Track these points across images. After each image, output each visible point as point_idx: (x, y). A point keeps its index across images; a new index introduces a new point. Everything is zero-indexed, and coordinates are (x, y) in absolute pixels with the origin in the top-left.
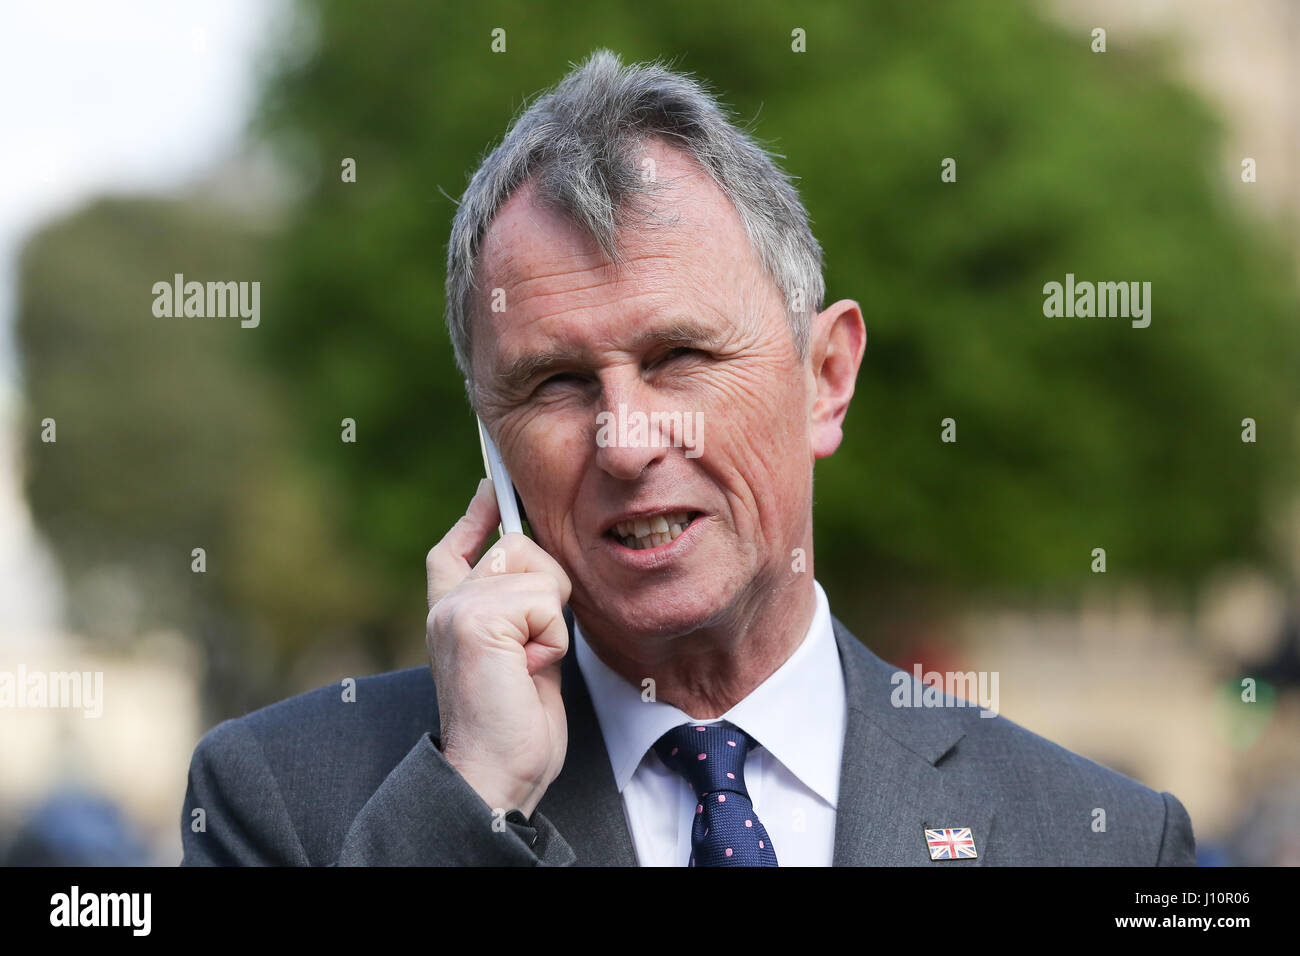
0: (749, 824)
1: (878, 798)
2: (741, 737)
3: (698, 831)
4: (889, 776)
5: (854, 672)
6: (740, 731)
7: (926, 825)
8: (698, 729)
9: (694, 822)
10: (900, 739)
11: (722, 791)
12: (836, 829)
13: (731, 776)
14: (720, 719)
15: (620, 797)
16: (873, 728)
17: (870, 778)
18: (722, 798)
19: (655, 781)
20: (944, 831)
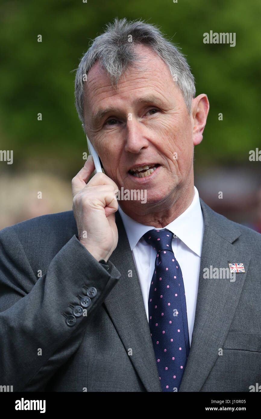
0: (173, 260)
1: (214, 253)
2: (171, 234)
3: (157, 262)
4: (217, 246)
5: (206, 215)
6: (171, 232)
7: (229, 262)
8: (157, 231)
9: (156, 260)
10: (221, 235)
11: (165, 250)
12: (201, 263)
13: (168, 245)
14: (164, 228)
15: (132, 252)
16: (212, 231)
17: (211, 247)
18: (165, 252)
19: (144, 247)
20: (235, 264)
